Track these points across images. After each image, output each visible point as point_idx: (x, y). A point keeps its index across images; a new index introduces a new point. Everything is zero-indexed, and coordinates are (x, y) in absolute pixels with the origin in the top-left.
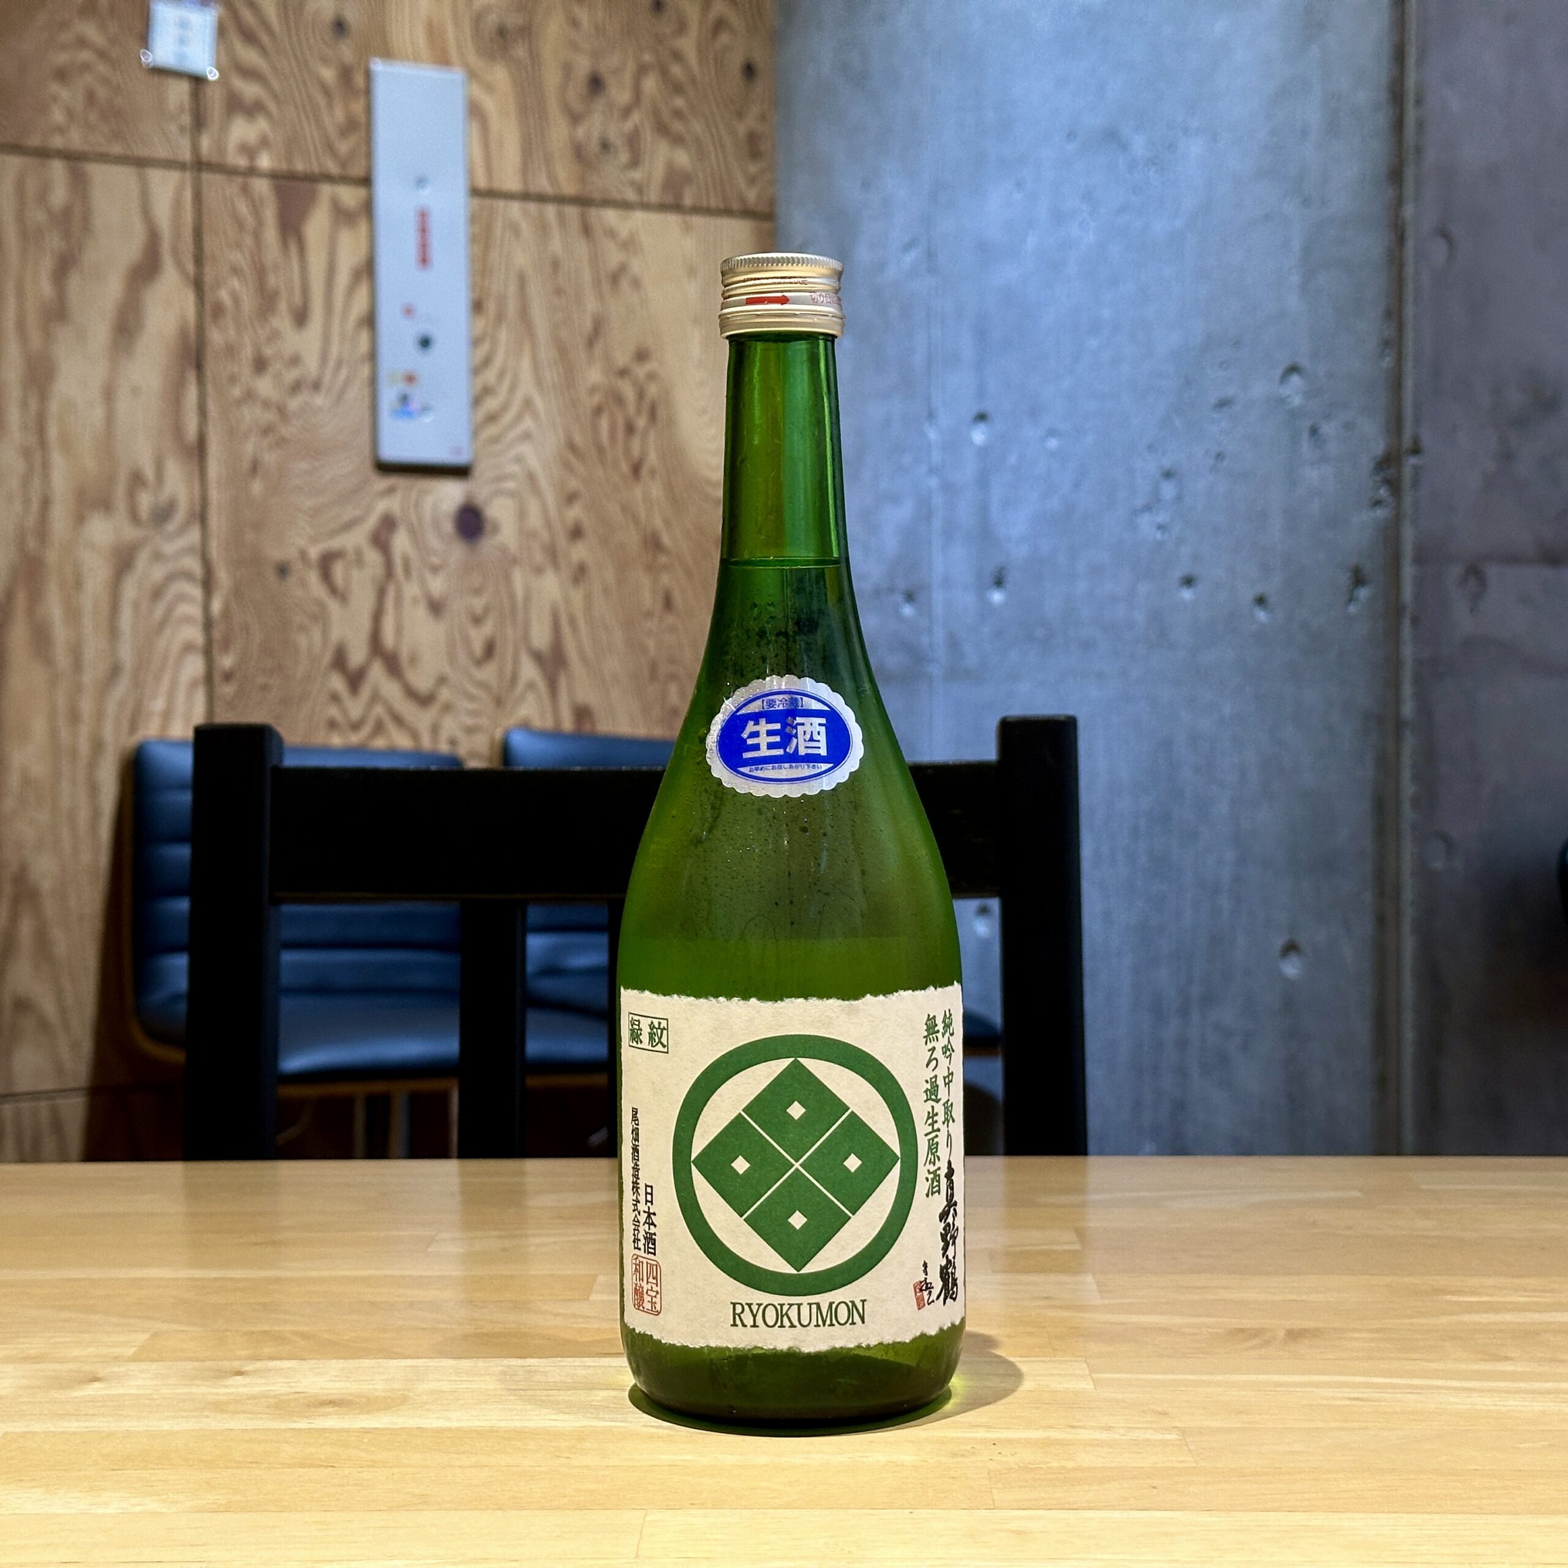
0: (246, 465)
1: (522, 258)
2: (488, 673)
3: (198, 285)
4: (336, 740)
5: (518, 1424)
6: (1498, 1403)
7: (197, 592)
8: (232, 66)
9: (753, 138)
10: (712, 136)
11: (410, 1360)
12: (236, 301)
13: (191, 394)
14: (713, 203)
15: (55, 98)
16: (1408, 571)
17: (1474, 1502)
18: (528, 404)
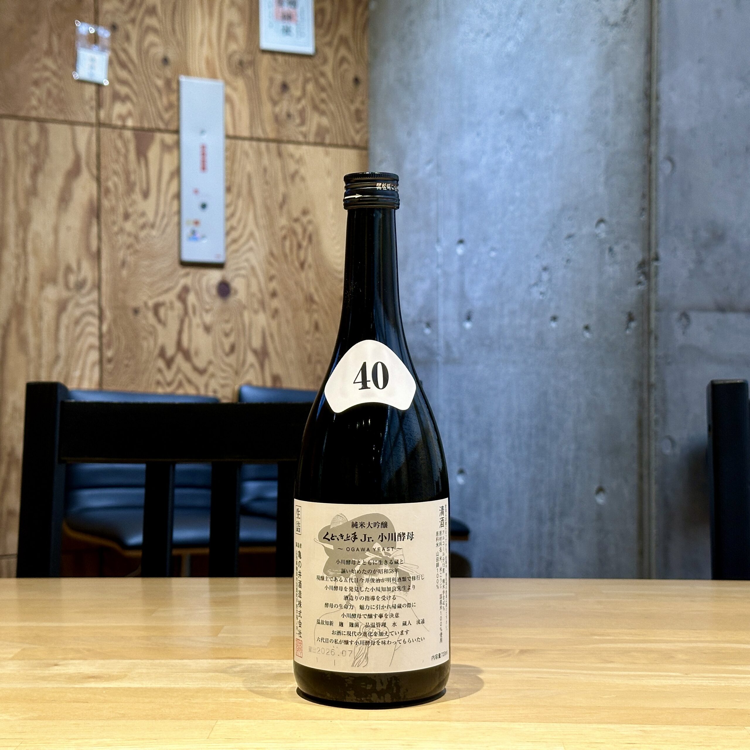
0: (119, 263)
1: (250, 166)
2: (232, 359)
3: (98, 180)
4: (160, 390)
6: (601, 680)
7: (96, 321)
8: (115, 79)
9: (358, 112)
10: (339, 111)
12: (116, 186)
13: (94, 230)
14: (340, 142)
15: (33, 94)
16: (653, 314)
18: (252, 235)
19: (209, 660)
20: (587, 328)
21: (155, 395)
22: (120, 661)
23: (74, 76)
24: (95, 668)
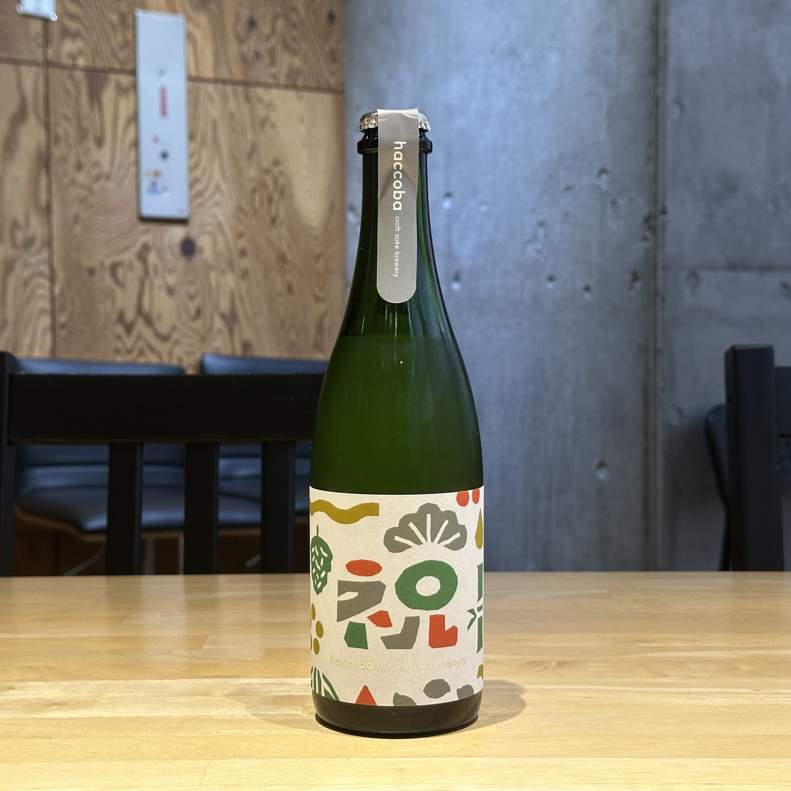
0: (72, 218)
1: (215, 112)
2: (198, 325)
3: (47, 125)
4: (119, 359)
5: (152, 715)
6: (658, 699)
7: (46, 283)
8: (64, 13)
9: (333, 52)
10: (312, 51)
11: (102, 681)
12: (66, 132)
13: (43, 181)
14: (312, 85)
16: (660, 273)
17: (637, 751)
18: (218, 188)
19: (195, 680)
20: (587, 289)
21: (114, 364)
22: (88, 682)
23: (17, 8)
24: (58, 692)
